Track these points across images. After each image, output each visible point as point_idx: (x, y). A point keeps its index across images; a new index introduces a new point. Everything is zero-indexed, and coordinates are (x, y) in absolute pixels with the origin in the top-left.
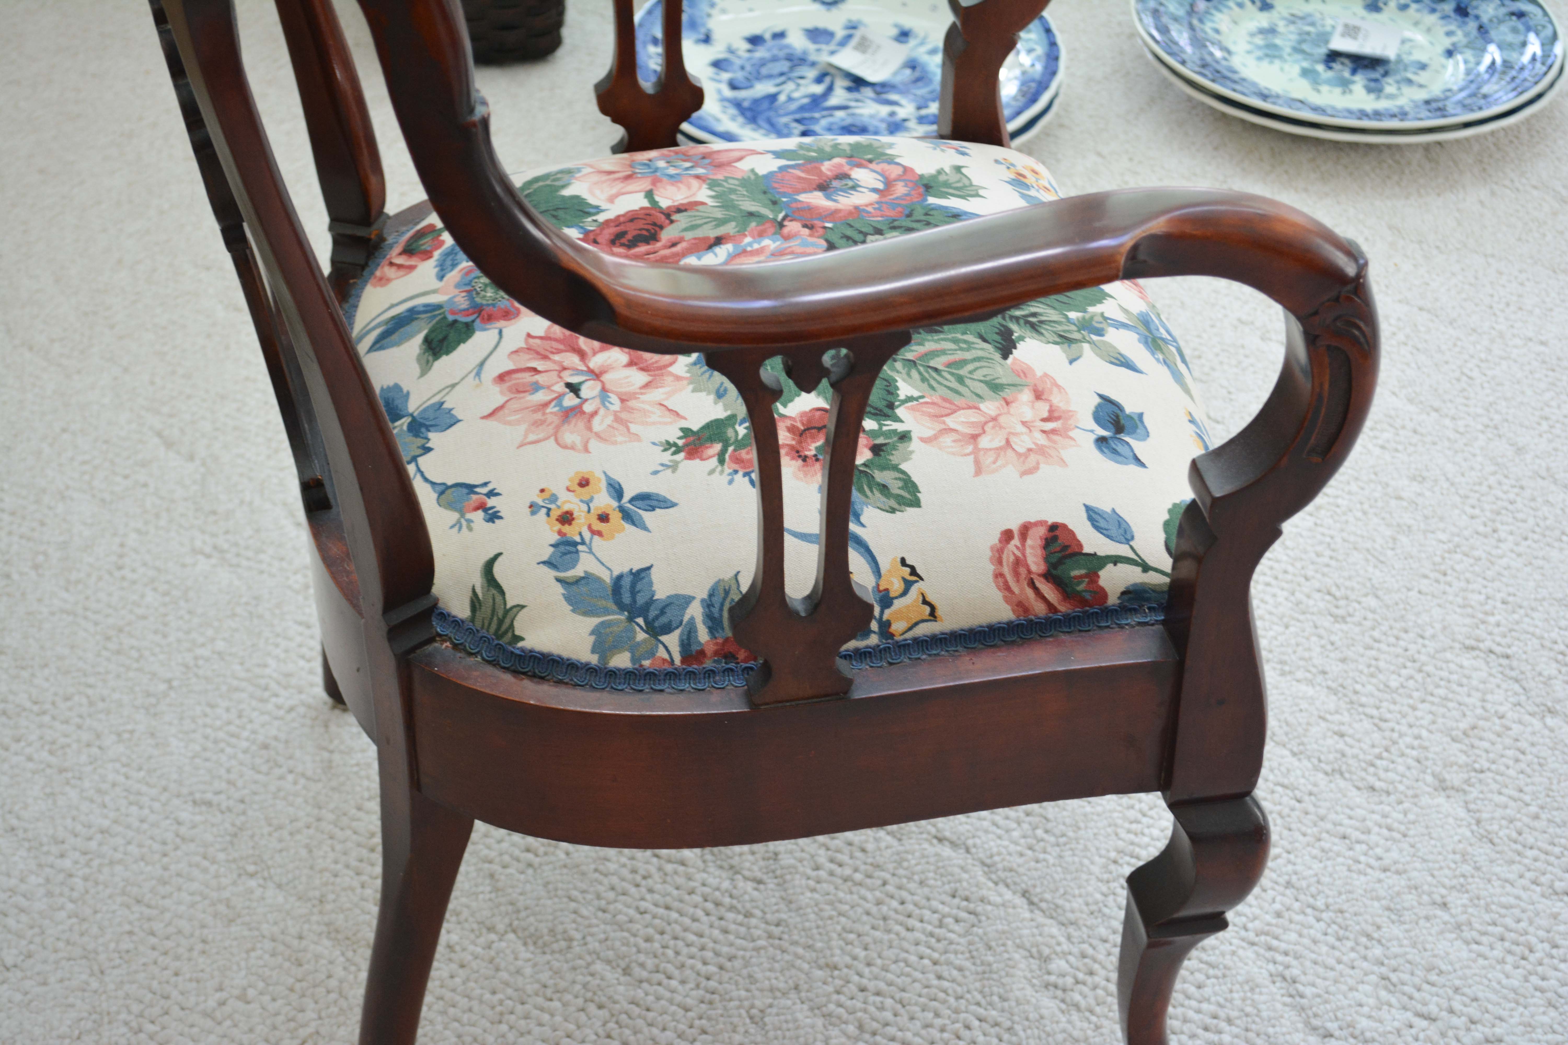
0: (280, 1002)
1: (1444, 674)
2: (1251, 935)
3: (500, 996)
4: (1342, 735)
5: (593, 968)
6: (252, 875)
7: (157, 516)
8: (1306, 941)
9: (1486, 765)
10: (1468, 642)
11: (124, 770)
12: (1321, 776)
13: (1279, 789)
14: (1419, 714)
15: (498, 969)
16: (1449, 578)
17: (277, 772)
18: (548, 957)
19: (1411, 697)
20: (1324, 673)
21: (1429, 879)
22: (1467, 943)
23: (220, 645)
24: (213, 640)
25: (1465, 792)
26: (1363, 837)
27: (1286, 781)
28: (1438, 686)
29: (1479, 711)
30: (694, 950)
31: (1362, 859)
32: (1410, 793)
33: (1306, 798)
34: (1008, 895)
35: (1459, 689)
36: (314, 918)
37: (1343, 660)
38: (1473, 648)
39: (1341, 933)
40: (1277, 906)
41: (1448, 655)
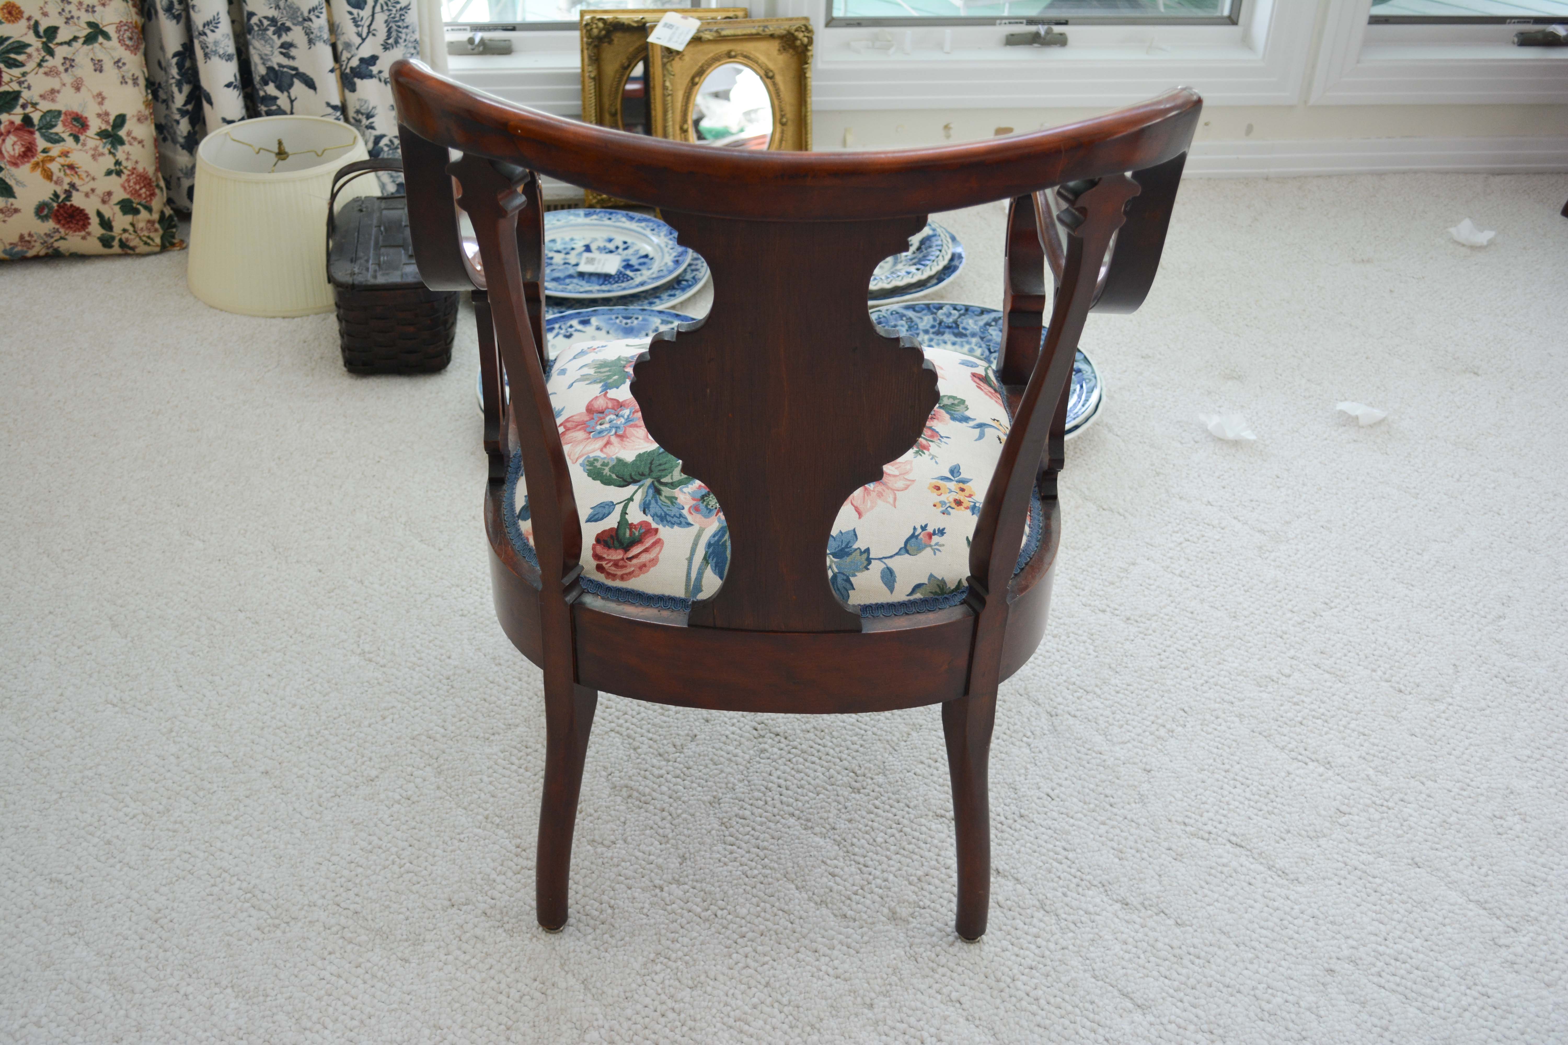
0: (62, 1028)
1: (917, 834)
2: (731, 1021)
3: (208, 1034)
4: (833, 875)
5: (276, 1018)
6: (72, 935)
7: (90, 676)
8: (768, 1027)
9: (928, 903)
10: (939, 812)
11: (12, 854)
12: (812, 904)
13: (780, 913)
14: (891, 862)
15: (212, 1014)
16: (938, 764)
17: (112, 861)
18: (249, 1007)
19: (888, 850)
20: (834, 829)
21: (866, 985)
22: (880, 1035)
23: (102, 769)
24: (99, 765)
25: (908, 922)
26: (828, 952)
27: (786, 908)
28: (910, 843)
29: (933, 863)
30: (347, 1008)
31: (824, 968)
32: (870, 920)
33: (797, 921)
34: (572, 981)
35: (924, 846)
36: (102, 969)
37: (850, 821)
38: (942, 816)
39: (794, 1022)
40: (755, 1000)
41: (923, 820)
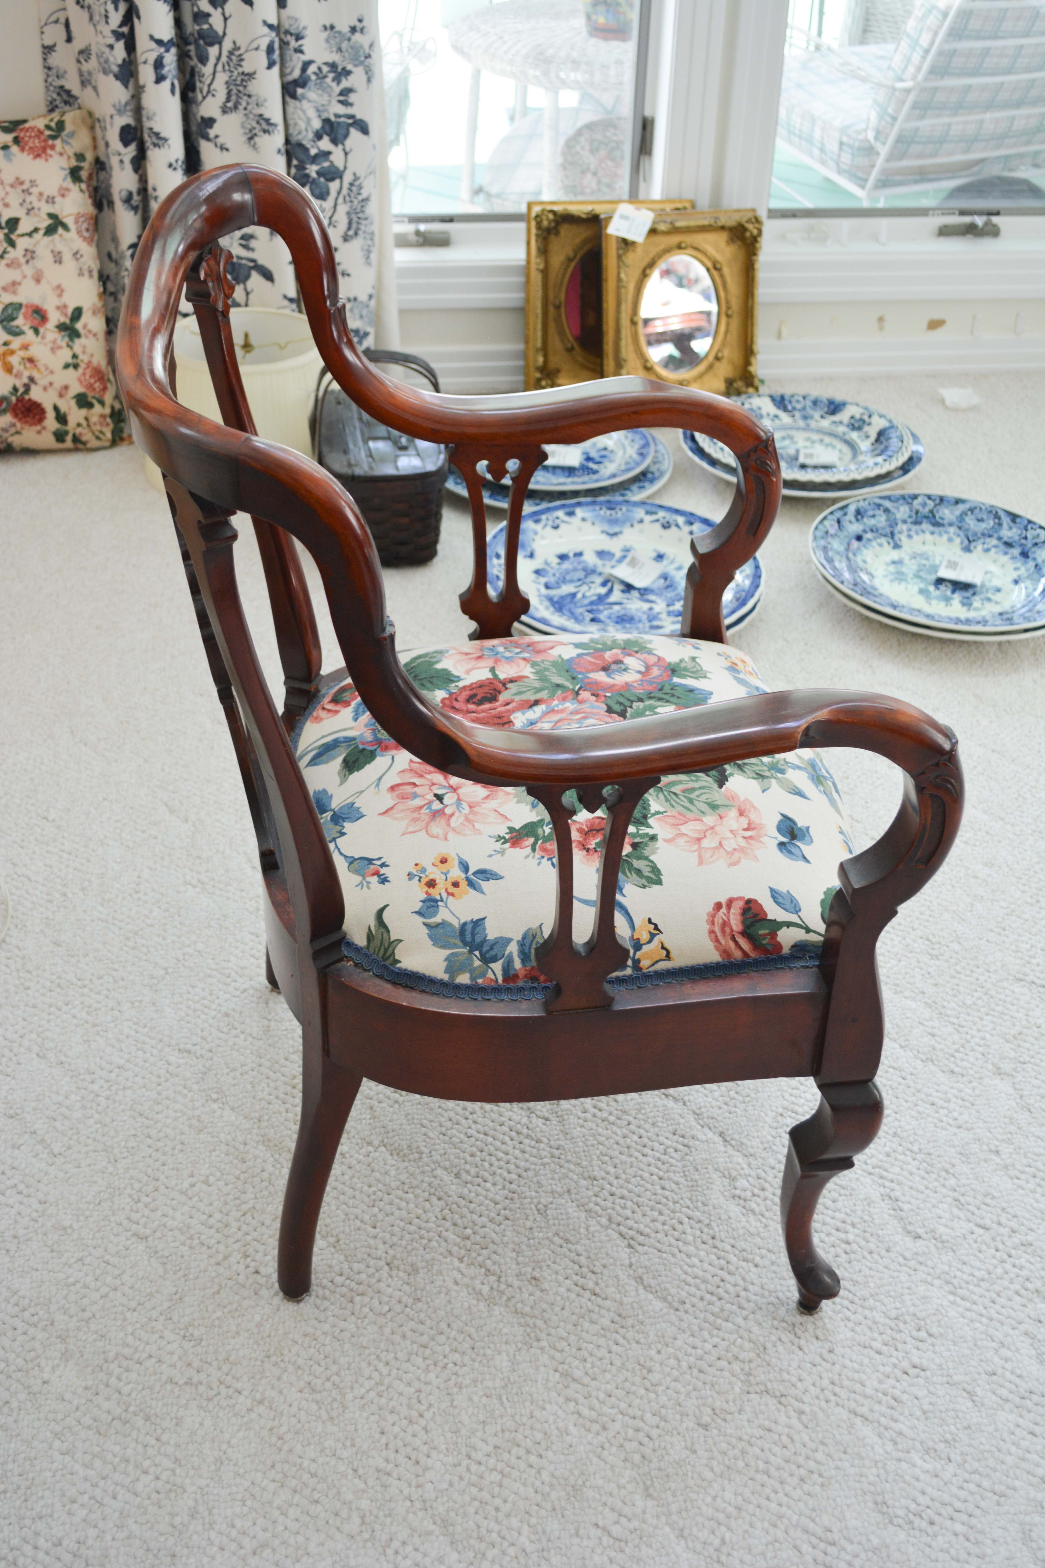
0: (231, 1186)
1: (1002, 997)
2: (869, 1168)
3: (374, 1189)
4: (933, 1035)
5: (435, 1172)
6: (215, 1101)
7: (163, 858)
8: (905, 1173)
9: (1028, 1059)
10: (1018, 976)
11: (135, 1027)
12: (919, 1062)
13: (891, 1070)
14: (984, 1023)
15: (373, 1171)
16: (1007, 932)
17: (234, 1032)
18: (406, 1164)
19: (979, 1011)
20: (923, 993)
21: (988, 1134)
22: (1011, 1178)
23: (200, 946)
24: (195, 942)
25: (1013, 1076)
26: (945, 1105)
27: (895, 1065)
28: (997, 1005)
29: (1024, 1023)
30: (502, 1163)
31: (944, 1119)
32: (977, 1076)
33: (909, 1077)
34: (710, 1135)
35: (1011, 1007)
36: (255, 1131)
37: (936, 985)
38: (1021, 980)
39: (929, 1168)
40: (887, 1149)
41: (1005, 984)
